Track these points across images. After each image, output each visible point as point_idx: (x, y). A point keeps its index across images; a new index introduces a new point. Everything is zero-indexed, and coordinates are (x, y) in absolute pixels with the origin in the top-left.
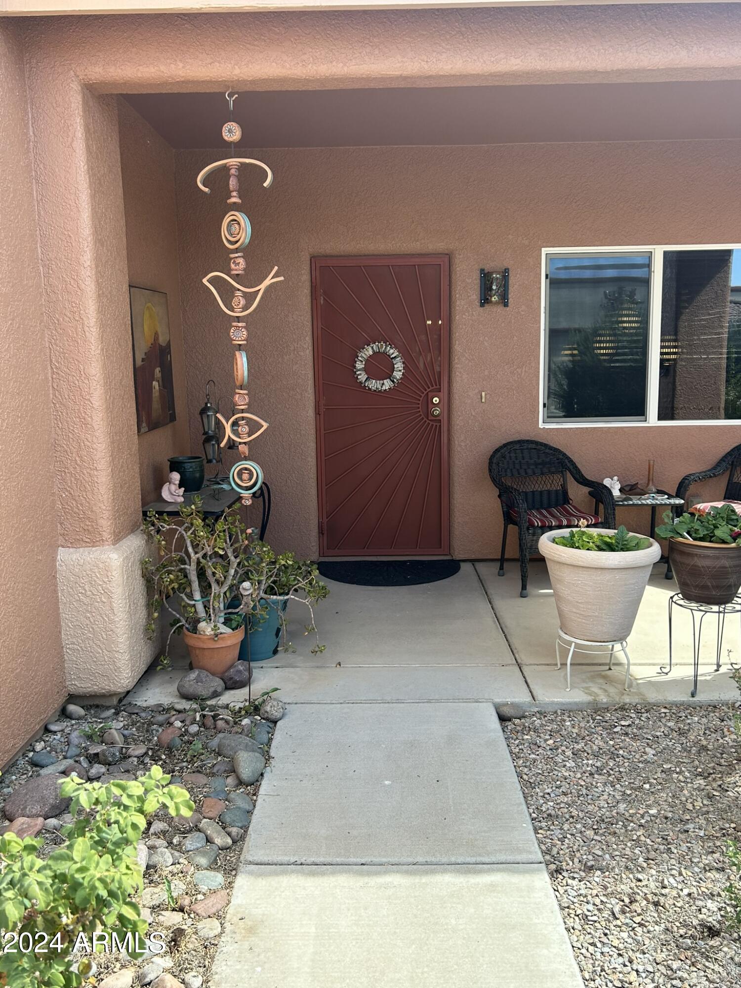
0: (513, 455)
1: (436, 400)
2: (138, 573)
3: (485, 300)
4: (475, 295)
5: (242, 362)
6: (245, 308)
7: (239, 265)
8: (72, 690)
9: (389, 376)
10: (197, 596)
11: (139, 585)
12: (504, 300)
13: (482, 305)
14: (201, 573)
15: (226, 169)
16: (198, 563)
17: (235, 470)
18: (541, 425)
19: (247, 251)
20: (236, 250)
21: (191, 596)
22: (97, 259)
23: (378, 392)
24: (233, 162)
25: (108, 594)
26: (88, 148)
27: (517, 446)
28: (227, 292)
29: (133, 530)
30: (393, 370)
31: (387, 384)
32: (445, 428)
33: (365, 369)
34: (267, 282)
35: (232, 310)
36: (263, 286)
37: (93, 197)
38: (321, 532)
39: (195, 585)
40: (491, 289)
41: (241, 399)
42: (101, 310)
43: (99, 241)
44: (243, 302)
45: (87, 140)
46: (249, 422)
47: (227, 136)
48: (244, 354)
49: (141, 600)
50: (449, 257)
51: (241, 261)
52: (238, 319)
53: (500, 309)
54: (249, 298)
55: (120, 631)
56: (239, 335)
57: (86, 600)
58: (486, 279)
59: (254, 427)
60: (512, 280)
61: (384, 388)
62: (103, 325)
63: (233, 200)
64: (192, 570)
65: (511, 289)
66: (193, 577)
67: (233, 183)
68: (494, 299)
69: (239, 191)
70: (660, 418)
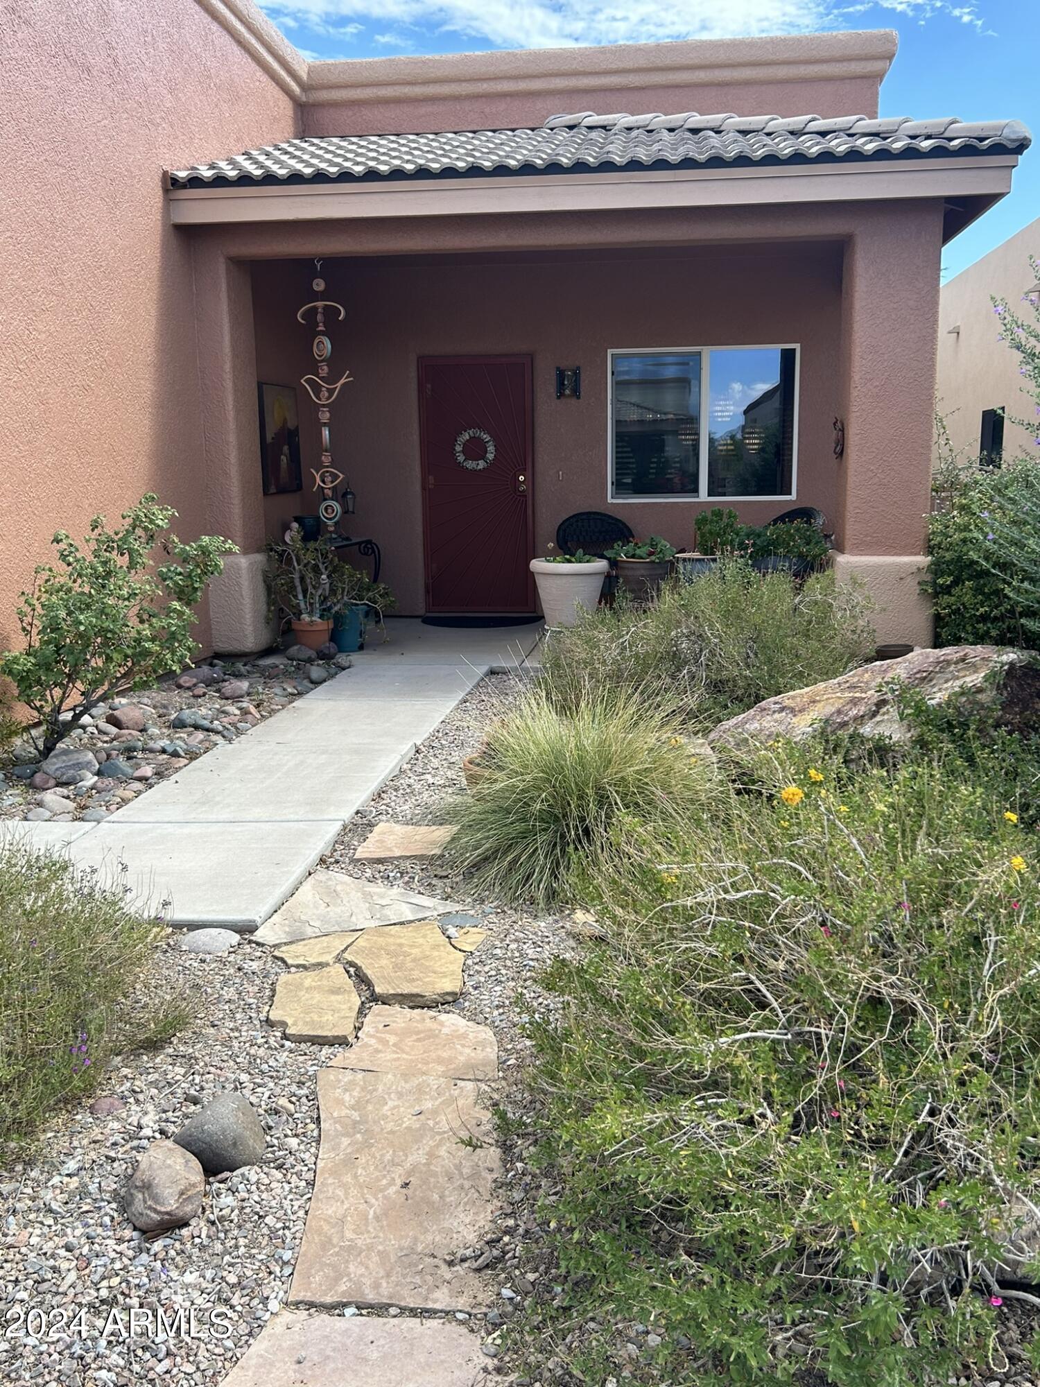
0: (580, 524)
1: (522, 478)
2: (260, 578)
3: (561, 395)
4: (552, 389)
5: (326, 432)
6: (328, 398)
7: (324, 371)
8: (217, 649)
9: (483, 458)
10: (301, 597)
11: (261, 588)
12: (576, 393)
13: (559, 398)
14: (302, 579)
15: (315, 308)
16: (301, 571)
17: (323, 506)
18: (610, 500)
19: (330, 361)
20: (322, 361)
21: (296, 597)
22: (234, 367)
23: (474, 472)
24: (320, 304)
25: (238, 584)
26: (229, 297)
27: (584, 517)
28: (317, 389)
29: (258, 551)
30: (486, 452)
31: (481, 465)
32: (530, 502)
33: (463, 452)
34: (342, 381)
35: (320, 400)
36: (339, 384)
37: (232, 328)
38: (427, 592)
39: (299, 589)
40: (563, 384)
41: (326, 459)
42: (236, 401)
43: (235, 355)
44: (326, 394)
45: (228, 291)
46: (332, 474)
47: (316, 288)
48: (327, 429)
49: (263, 598)
50: (531, 357)
51: (325, 368)
52: (324, 406)
53: (573, 401)
54: (331, 392)
55: (247, 611)
56: (325, 416)
57: (225, 589)
58: (561, 375)
59: (335, 477)
60: (583, 376)
61: (479, 467)
62: (238, 411)
63: (320, 328)
64: (296, 576)
65: (582, 384)
66: (297, 583)
67: (319, 317)
68: (567, 392)
69: (324, 323)
70: (709, 495)
